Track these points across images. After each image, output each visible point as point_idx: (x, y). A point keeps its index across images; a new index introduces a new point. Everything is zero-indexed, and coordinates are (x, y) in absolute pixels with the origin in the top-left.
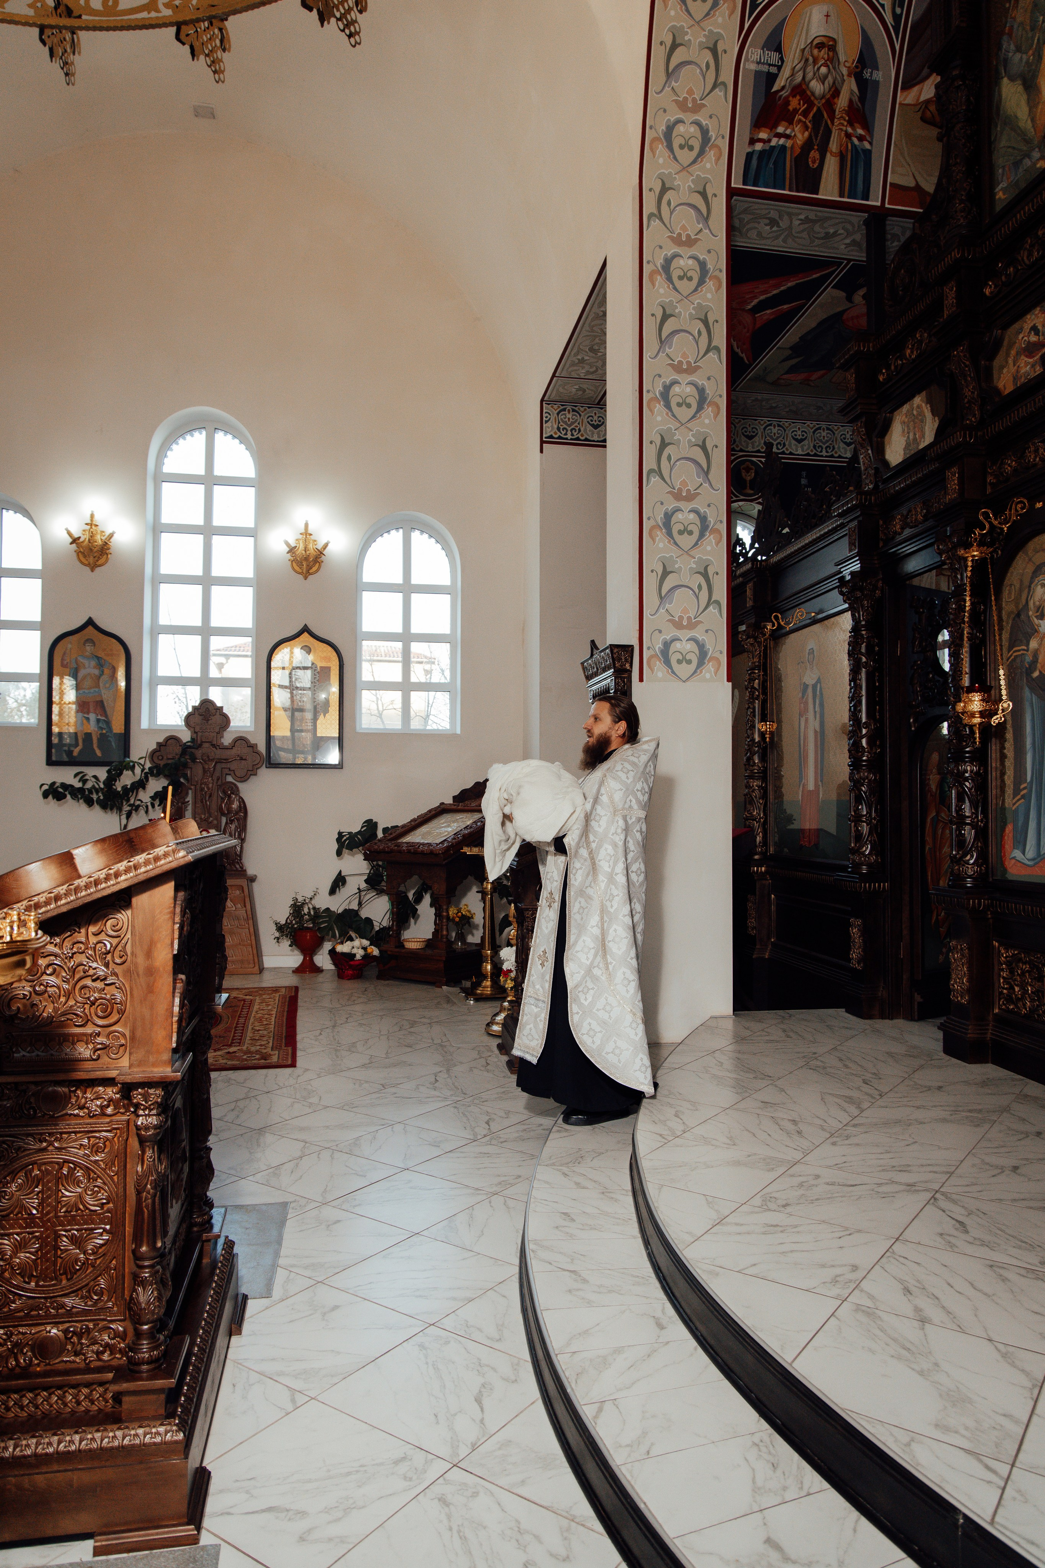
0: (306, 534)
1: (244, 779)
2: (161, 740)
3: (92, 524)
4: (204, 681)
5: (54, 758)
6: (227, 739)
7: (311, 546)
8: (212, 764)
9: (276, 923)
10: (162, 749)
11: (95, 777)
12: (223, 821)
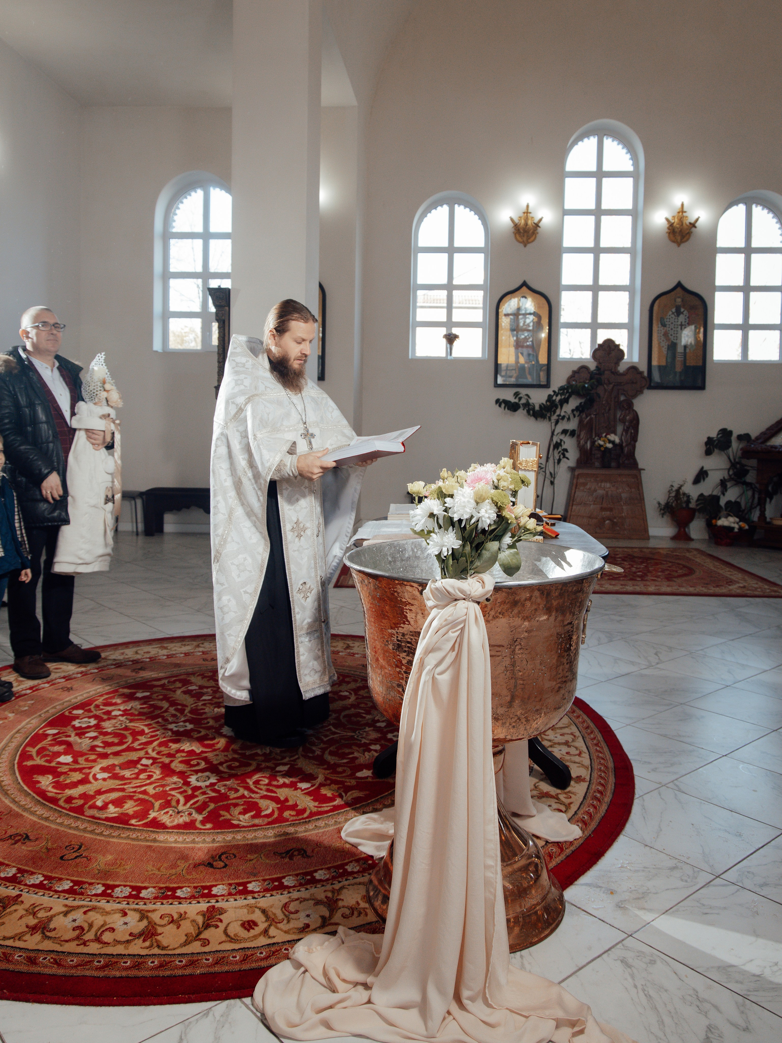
0: (682, 211)
2: (576, 369)
3: (527, 212)
4: (594, 326)
5: (500, 381)
6: (622, 368)
7: (684, 221)
8: (611, 386)
9: (659, 504)
10: (576, 375)
11: (527, 395)
12: (620, 429)
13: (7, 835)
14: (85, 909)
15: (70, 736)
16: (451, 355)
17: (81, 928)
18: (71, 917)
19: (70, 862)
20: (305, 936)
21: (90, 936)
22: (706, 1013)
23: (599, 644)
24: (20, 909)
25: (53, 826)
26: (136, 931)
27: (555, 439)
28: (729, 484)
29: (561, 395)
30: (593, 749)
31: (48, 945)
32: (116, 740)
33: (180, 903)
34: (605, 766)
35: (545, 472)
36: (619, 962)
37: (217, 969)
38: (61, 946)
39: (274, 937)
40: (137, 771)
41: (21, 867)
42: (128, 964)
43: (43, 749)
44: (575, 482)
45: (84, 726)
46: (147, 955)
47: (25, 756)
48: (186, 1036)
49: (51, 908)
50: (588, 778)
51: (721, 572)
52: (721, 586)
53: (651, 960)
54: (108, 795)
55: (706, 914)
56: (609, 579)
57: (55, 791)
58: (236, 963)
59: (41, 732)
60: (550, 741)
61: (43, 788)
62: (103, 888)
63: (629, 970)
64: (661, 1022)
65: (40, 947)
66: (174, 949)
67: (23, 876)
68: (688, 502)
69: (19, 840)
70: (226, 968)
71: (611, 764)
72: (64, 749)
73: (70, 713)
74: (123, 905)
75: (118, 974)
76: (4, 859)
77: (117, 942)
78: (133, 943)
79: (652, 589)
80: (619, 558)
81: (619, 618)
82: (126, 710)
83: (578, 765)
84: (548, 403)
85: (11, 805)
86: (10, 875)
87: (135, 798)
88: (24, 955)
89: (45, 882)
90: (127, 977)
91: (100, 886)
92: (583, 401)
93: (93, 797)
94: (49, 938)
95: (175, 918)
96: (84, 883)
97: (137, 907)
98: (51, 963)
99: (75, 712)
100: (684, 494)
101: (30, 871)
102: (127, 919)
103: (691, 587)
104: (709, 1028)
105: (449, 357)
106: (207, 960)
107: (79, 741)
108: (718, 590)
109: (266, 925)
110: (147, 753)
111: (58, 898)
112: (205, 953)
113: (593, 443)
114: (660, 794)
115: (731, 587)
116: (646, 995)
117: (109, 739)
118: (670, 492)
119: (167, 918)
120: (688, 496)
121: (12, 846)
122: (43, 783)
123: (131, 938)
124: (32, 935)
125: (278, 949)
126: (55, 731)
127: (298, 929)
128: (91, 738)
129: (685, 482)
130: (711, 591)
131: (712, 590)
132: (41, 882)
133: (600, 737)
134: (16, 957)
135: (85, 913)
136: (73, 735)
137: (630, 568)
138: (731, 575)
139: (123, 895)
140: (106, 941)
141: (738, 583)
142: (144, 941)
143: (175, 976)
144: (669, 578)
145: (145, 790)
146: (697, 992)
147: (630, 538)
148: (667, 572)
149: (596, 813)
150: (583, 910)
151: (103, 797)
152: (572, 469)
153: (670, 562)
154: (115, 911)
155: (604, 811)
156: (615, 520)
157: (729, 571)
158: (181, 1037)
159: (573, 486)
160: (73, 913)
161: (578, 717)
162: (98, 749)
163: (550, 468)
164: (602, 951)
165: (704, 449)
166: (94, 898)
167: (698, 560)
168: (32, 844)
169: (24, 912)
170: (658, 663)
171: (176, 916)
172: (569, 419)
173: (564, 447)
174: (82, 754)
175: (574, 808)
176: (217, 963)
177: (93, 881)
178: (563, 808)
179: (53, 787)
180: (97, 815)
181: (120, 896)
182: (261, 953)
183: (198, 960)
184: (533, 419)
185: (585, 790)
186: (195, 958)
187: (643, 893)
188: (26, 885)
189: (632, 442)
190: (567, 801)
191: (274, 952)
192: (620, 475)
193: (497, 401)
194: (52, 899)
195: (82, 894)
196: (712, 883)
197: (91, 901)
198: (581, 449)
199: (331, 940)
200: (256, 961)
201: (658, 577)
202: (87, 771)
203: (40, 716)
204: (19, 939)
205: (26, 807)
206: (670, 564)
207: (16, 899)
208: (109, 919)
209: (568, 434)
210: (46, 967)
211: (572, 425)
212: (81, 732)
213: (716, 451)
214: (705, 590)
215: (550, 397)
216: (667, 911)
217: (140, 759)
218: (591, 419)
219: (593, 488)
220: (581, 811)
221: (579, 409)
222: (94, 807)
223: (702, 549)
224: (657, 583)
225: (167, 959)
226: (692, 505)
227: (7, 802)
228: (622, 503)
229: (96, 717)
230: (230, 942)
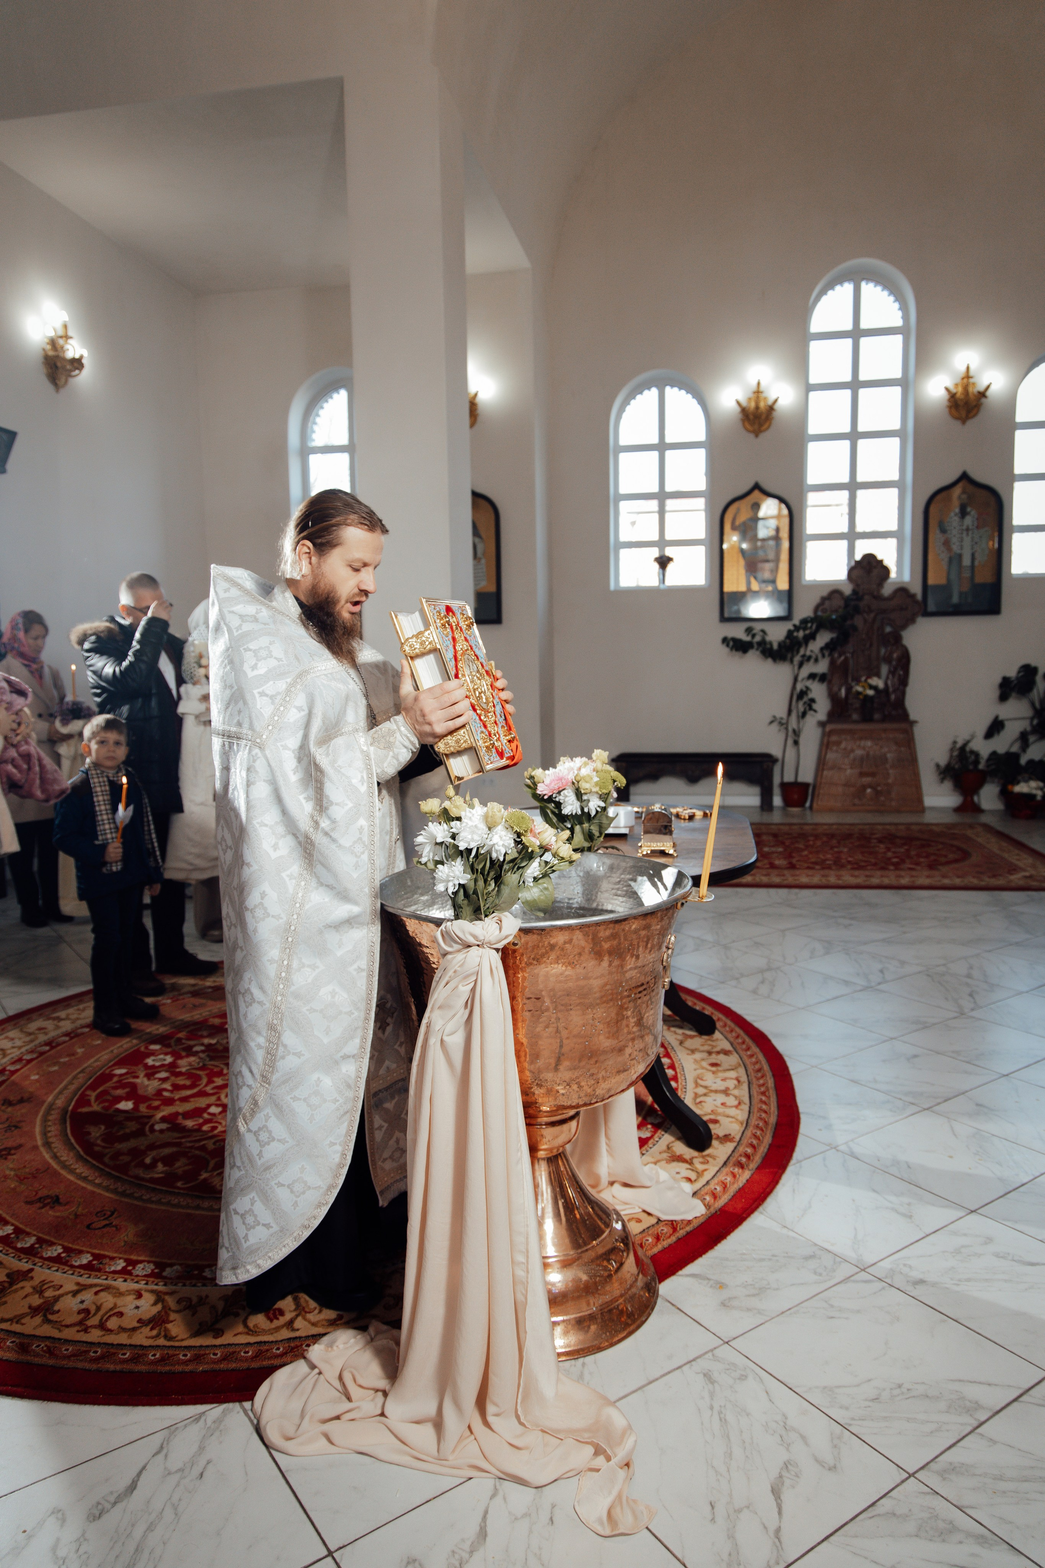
0: (967, 376)
1: (904, 627)
2: (825, 593)
3: (758, 392)
4: (852, 536)
5: (726, 615)
6: (887, 590)
7: (970, 390)
8: (872, 615)
9: (938, 766)
10: (827, 603)
11: (763, 631)
12: (885, 669)
13: (37, 1197)
14: (98, 1289)
15: (137, 1077)
16: (664, 582)
17: (87, 1311)
18: (80, 1297)
19: (97, 1232)
20: (335, 1330)
21: (94, 1321)
22: (789, 1445)
23: (811, 958)
24: (28, 1286)
25: (89, 1187)
26: (146, 1316)
27: (799, 687)
28: (1032, 739)
29: (805, 629)
30: (756, 1098)
31: (47, 1330)
32: (188, 1083)
33: (204, 1285)
34: (765, 1122)
35: (787, 729)
36: (701, 1376)
37: (223, 1366)
38: (60, 1331)
39: (298, 1330)
40: (201, 1121)
41: (41, 1235)
42: (127, 1356)
43: (105, 1092)
44: (825, 741)
45: (157, 1064)
46: (150, 1346)
47: (83, 1101)
48: (168, 1444)
49: (61, 1286)
50: (737, 1138)
51: (1006, 855)
52: (1000, 875)
53: (743, 1375)
54: (161, 1150)
55: (832, 1318)
56: (853, 869)
57: (103, 1144)
58: (246, 1359)
59: (107, 1072)
60: (706, 1087)
61: (92, 1140)
62: (124, 1264)
63: (710, 1386)
64: (729, 1455)
65: (38, 1332)
66: (182, 1340)
67: (41, 1247)
68: (977, 762)
69: (49, 1203)
70: (233, 1365)
71: (773, 1119)
72: (127, 1093)
73: (146, 1048)
74: (141, 1286)
75: (112, 1367)
76: (26, 1226)
77: (122, 1329)
78: (138, 1332)
79: (904, 881)
80: (876, 839)
81: (847, 922)
82: (210, 1045)
83: (731, 1119)
84: (788, 641)
85: (51, 1161)
86: (28, 1245)
87: (190, 1154)
88: (18, 1341)
89: (63, 1255)
90: (121, 1372)
91: (121, 1261)
92: (834, 635)
93: (144, 1153)
94: (49, 1321)
95: (193, 1303)
96: (105, 1257)
97: (156, 1287)
98: (44, 1351)
99: (153, 1047)
100: (972, 752)
101: (50, 1241)
102: (139, 1303)
103: (958, 877)
104: (786, 1465)
105: (662, 586)
106: (215, 1354)
107: (146, 1082)
108: (994, 882)
109: (293, 1314)
110: (219, 1099)
111: (73, 1274)
112: (215, 1346)
113: (849, 690)
114: (824, 1159)
115: (1012, 877)
116: (721, 1420)
117: (181, 1081)
118: (952, 750)
119: (185, 1303)
120: (977, 755)
121: (39, 1211)
122: (93, 1134)
123: (138, 1325)
124: (32, 1317)
125: (299, 1344)
126: (123, 1071)
127: (328, 1320)
128: (160, 1079)
129: (973, 737)
130: (983, 884)
131: (987, 881)
132: (59, 1254)
133: (771, 1082)
134: (8, 1343)
135: (96, 1293)
136: (142, 1075)
137: (885, 853)
138: (1018, 860)
139: (145, 1273)
140: (110, 1327)
141: (1024, 870)
142: (152, 1329)
143: (174, 1373)
144: (931, 867)
145: (204, 1145)
146: (786, 1418)
147: (898, 811)
148: (932, 858)
149: (734, 1183)
150: (678, 1309)
151: (154, 1153)
152: (822, 724)
153: (942, 843)
154: (129, 1292)
155: (744, 1181)
156: (879, 788)
157: (1018, 855)
158: (162, 1444)
159: (825, 745)
160: (83, 1292)
161: (752, 1056)
162: (166, 1094)
163: (793, 723)
164: (686, 1361)
165: (996, 693)
166: (111, 1275)
167: (979, 840)
168: (61, 1208)
169: (31, 1290)
170: (879, 984)
171: (195, 1300)
172: (816, 660)
173: (811, 695)
174: (145, 1099)
175: (707, 1176)
176: (224, 1358)
177: (115, 1255)
178: (693, 1176)
179: (103, 1140)
180: (142, 1175)
181: (140, 1274)
182: (278, 1349)
183: (203, 1355)
184: (770, 660)
185: (729, 1152)
186: (202, 1352)
187: (760, 1289)
188: (42, 1258)
189: (901, 687)
190: (700, 1167)
191: (293, 1348)
192: (885, 730)
193: (725, 640)
194: (65, 1275)
195: (99, 1270)
196: (852, 1278)
197: (106, 1279)
198: (833, 697)
199: (359, 1337)
200: (270, 1358)
201: (917, 864)
202: (146, 1120)
203: (112, 1051)
204: (17, 1323)
205: (67, 1163)
206: (940, 846)
207: (26, 1275)
208: (120, 1301)
209: (817, 679)
210: (37, 1355)
211: (822, 667)
212: (151, 1072)
213: (1014, 694)
214: (975, 881)
215: (790, 633)
216: (783, 1313)
217: (209, 1106)
218: (846, 659)
219: (849, 748)
220: (716, 1180)
221: (829, 647)
222: (142, 1165)
223: (992, 824)
224: (914, 873)
225: (171, 1352)
226: (981, 766)
227: (47, 1156)
228: (888, 766)
229: (173, 1054)
230: (248, 1334)
